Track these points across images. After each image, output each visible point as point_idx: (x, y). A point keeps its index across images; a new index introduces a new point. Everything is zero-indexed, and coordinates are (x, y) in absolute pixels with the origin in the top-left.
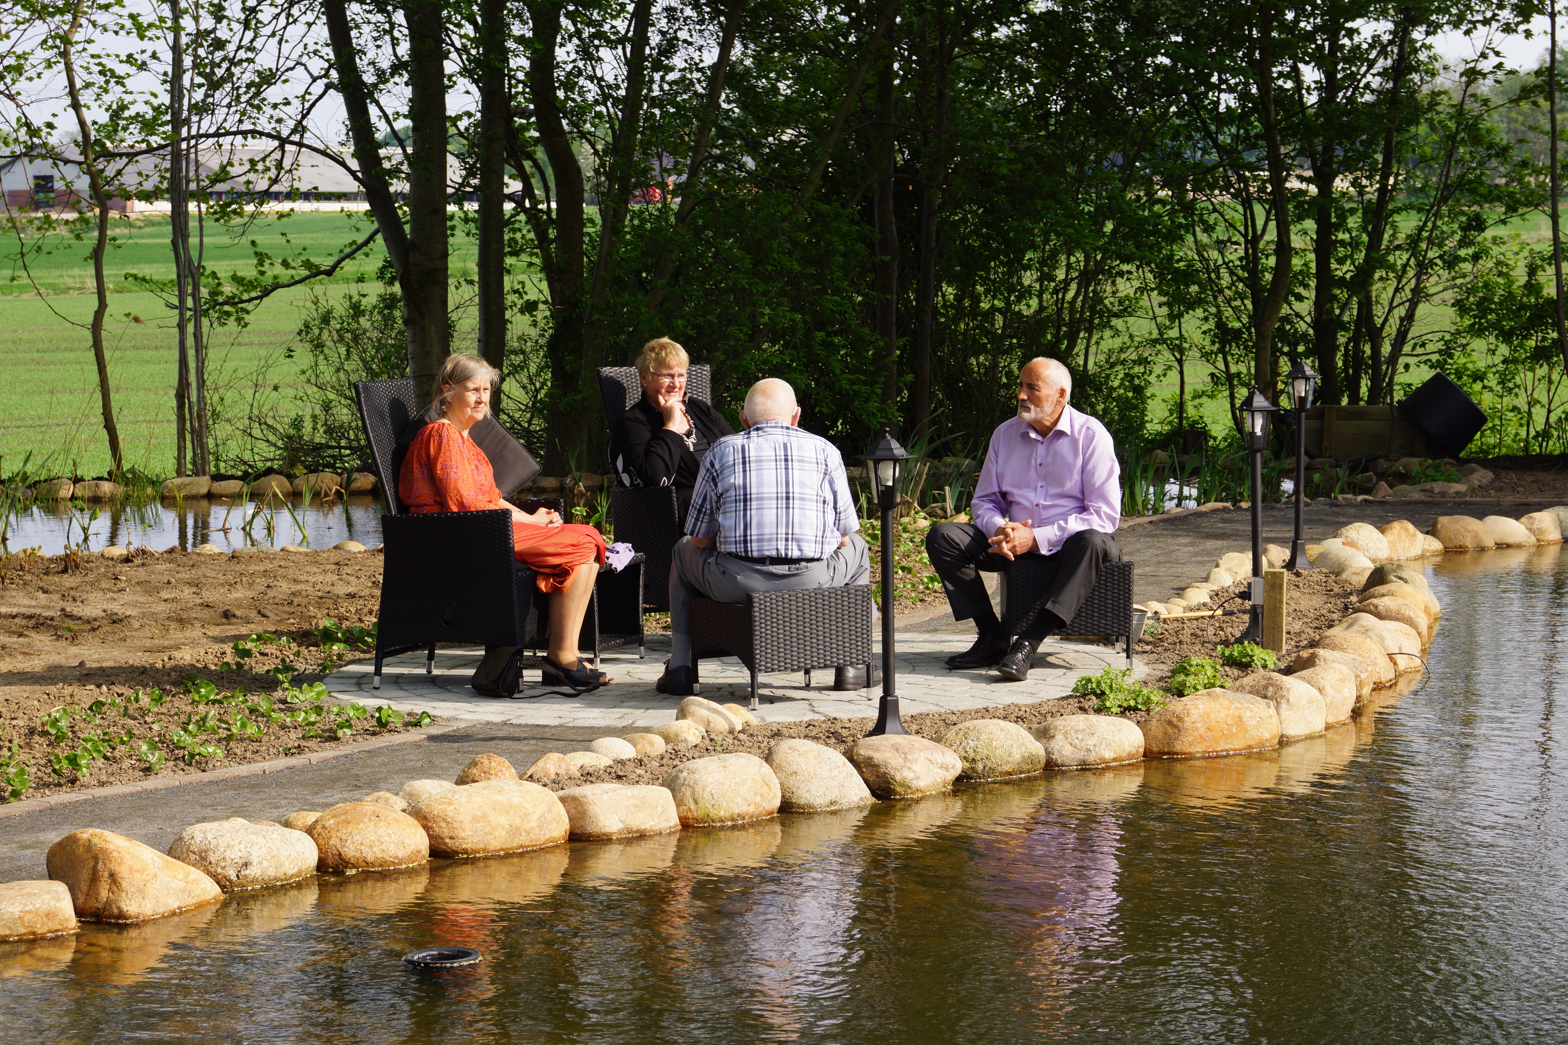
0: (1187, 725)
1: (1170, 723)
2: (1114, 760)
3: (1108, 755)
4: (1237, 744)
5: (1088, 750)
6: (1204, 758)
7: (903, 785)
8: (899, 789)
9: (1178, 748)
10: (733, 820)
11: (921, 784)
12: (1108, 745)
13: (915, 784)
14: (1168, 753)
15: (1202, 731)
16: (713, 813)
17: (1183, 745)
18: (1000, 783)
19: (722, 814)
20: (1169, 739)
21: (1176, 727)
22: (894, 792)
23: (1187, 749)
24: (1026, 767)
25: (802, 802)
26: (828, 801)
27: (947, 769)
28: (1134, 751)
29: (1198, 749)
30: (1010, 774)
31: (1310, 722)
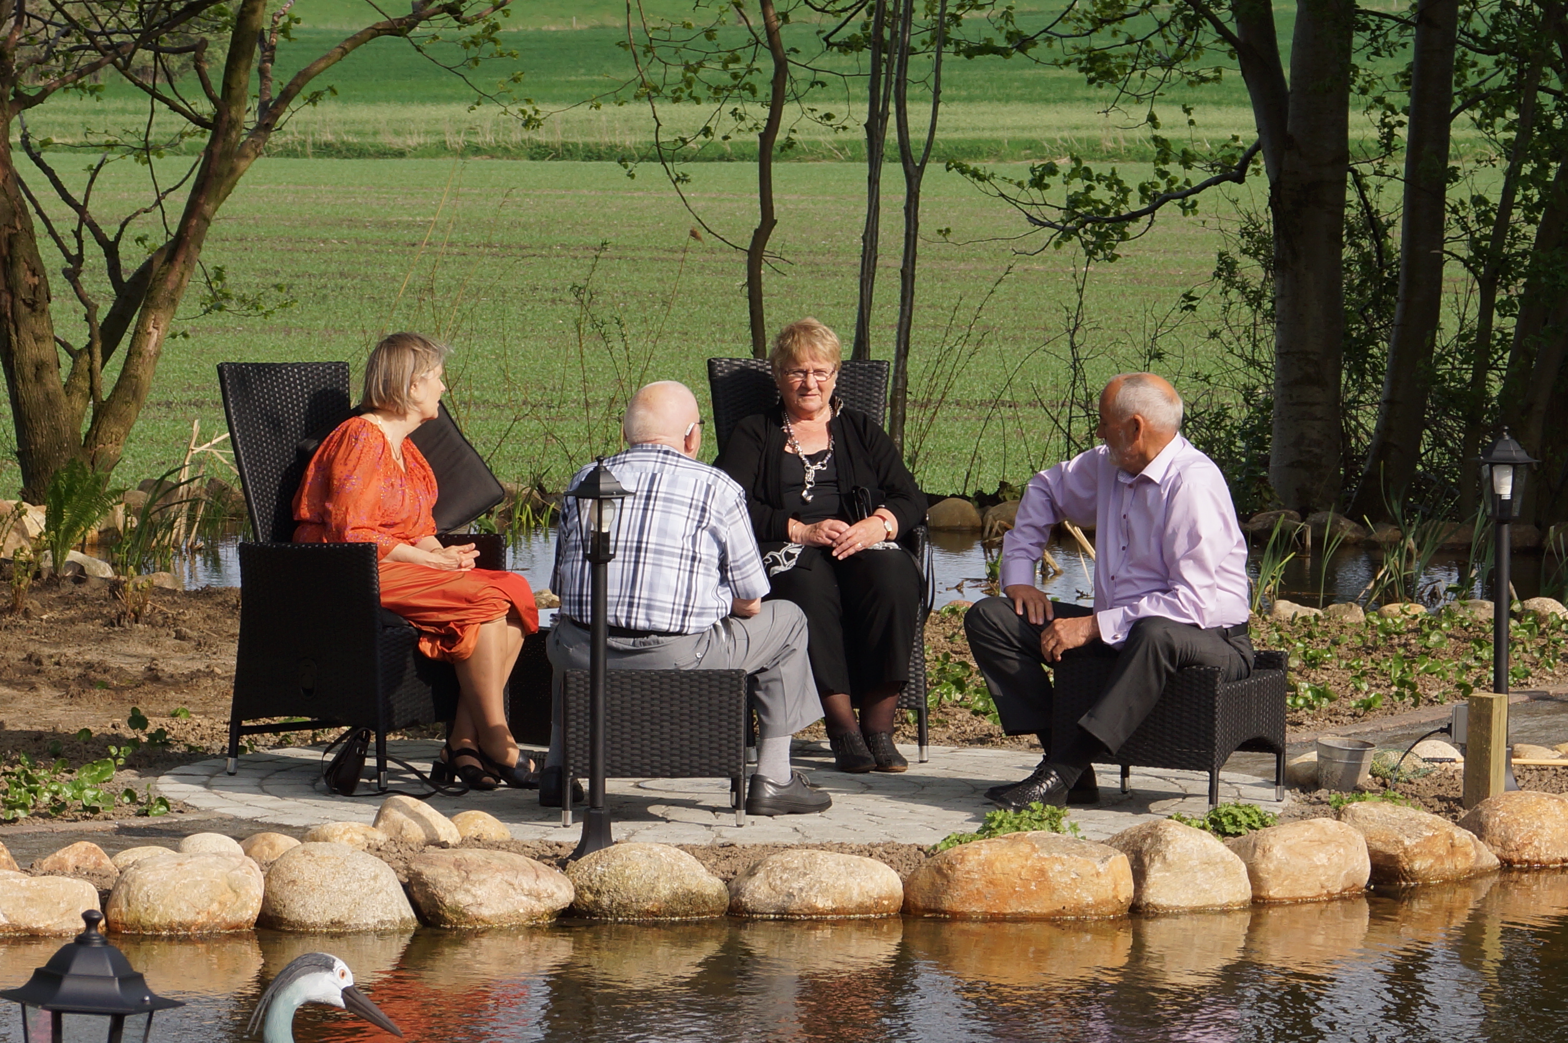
0: (958, 874)
1: (939, 870)
2: (834, 911)
3: (823, 903)
4: (1038, 907)
5: (790, 895)
6: (984, 921)
7: (455, 911)
8: (448, 915)
9: (947, 904)
10: (171, 929)
11: (485, 912)
12: (824, 892)
13: (473, 911)
14: (930, 911)
15: (980, 885)
16: (145, 919)
17: (952, 901)
18: (639, 924)
19: (156, 920)
20: (937, 892)
21: (945, 876)
22: (442, 919)
23: (959, 908)
24: (679, 908)
25: (293, 918)
26: (327, 919)
27: (538, 898)
28: (869, 902)
29: (975, 908)
30: (654, 914)
31: (1205, 891)
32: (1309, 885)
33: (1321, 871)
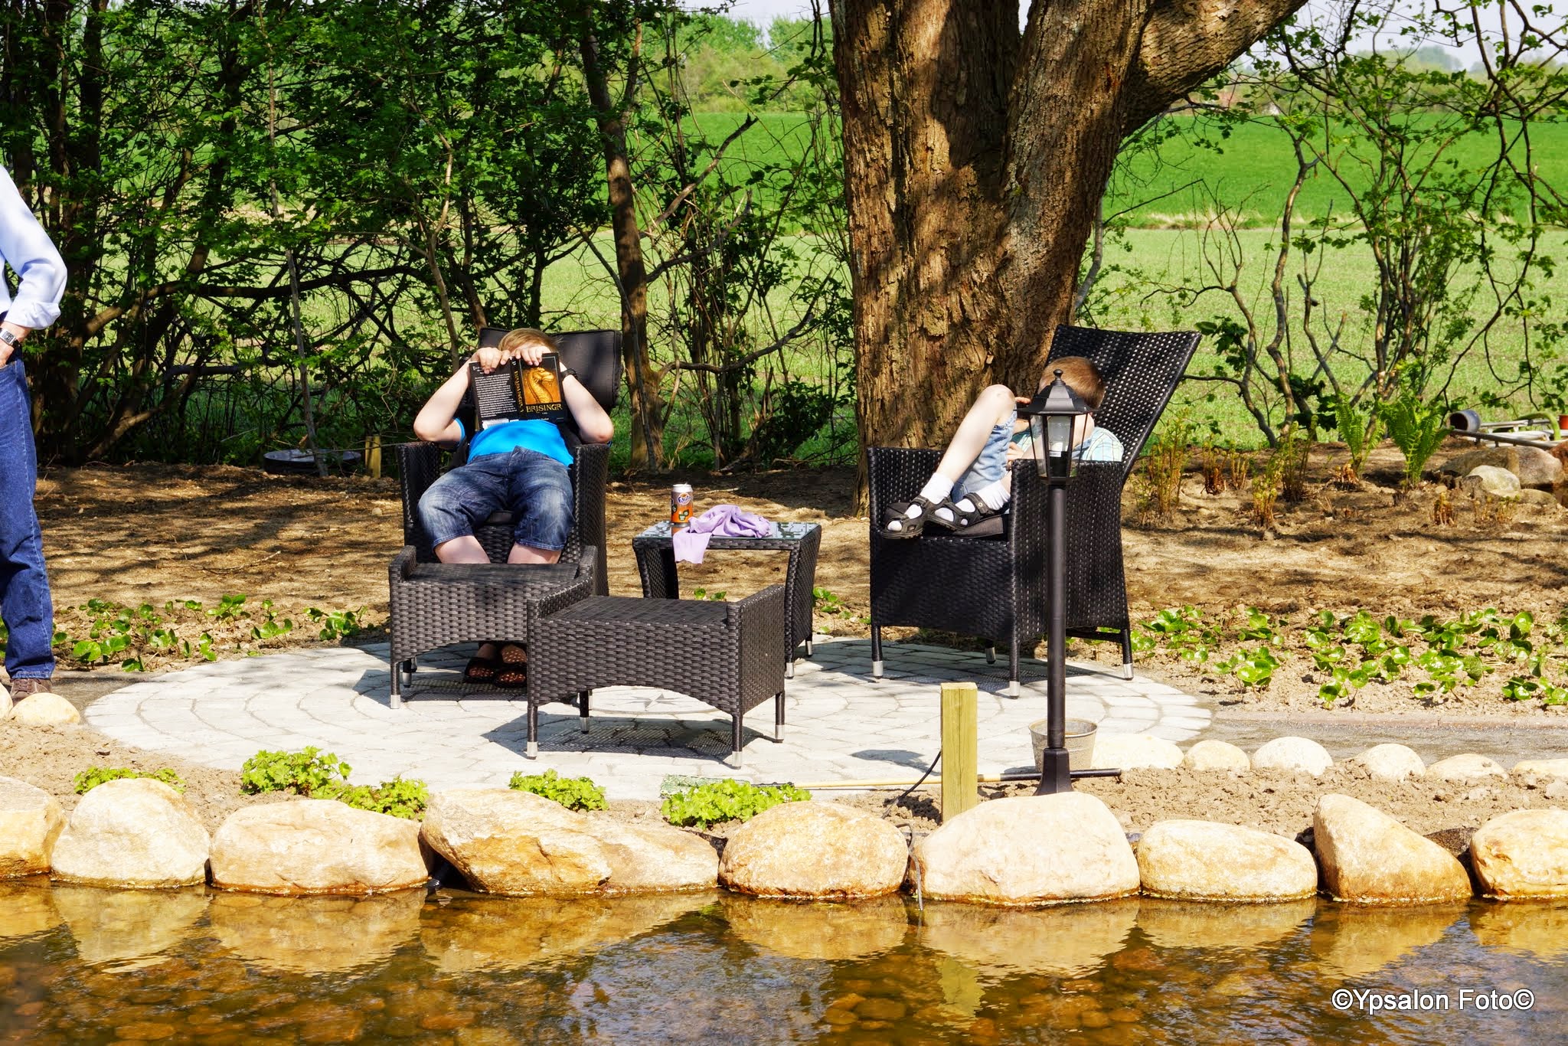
31: (107, 863)
32: (260, 874)
33: (276, 860)
